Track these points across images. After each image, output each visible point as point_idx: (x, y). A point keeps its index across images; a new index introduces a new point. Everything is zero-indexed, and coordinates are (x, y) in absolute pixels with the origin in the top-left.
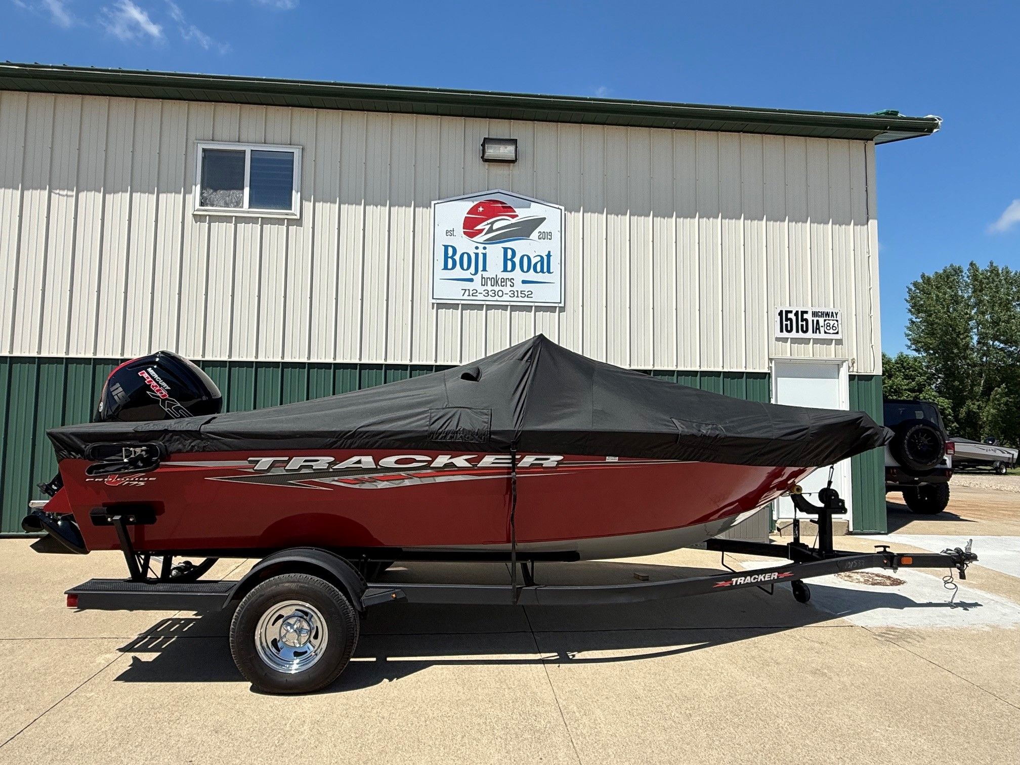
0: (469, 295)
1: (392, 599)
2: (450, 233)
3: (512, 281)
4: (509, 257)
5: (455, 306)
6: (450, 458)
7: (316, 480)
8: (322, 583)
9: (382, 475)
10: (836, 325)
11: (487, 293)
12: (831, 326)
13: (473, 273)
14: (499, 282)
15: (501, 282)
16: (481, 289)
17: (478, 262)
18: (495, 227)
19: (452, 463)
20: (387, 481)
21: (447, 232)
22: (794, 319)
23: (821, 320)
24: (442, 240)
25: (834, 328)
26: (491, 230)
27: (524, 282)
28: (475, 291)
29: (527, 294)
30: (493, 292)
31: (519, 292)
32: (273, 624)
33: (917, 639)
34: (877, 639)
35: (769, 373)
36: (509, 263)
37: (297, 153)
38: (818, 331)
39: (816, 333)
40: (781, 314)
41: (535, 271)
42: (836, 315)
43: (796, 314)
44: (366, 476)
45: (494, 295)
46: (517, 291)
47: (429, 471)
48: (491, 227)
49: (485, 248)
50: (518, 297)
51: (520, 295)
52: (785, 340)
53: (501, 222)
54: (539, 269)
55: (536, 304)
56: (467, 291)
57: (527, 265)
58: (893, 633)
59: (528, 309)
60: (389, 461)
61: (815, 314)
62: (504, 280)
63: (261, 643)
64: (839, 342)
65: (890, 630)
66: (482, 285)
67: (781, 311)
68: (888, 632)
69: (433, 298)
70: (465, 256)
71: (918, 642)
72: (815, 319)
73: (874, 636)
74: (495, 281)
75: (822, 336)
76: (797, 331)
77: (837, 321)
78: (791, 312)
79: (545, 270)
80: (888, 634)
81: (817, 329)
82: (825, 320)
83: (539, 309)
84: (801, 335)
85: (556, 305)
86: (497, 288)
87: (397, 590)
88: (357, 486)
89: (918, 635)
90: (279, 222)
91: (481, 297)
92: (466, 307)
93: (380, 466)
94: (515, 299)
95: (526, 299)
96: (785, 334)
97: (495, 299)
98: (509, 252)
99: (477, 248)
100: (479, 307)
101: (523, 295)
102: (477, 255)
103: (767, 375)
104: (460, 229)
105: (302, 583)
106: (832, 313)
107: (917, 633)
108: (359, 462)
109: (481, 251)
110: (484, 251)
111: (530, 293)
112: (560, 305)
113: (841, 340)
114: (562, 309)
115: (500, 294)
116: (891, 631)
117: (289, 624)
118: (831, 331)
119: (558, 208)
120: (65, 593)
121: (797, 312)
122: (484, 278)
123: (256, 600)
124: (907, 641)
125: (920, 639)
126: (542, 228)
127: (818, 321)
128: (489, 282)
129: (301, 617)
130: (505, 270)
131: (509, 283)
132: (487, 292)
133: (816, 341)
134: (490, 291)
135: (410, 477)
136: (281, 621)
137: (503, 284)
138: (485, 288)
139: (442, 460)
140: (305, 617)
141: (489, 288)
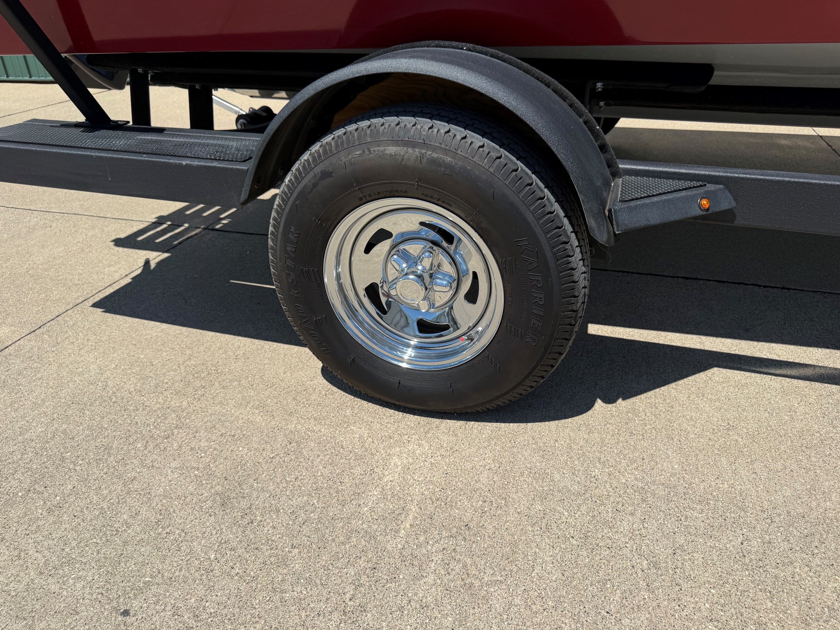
1: (699, 212)
8: (494, 155)
32: (367, 250)
63: (341, 288)
87: (710, 187)
105: (435, 149)
117: (406, 256)
123: (315, 185)
129: (435, 243)
136: (384, 246)
140: (445, 244)
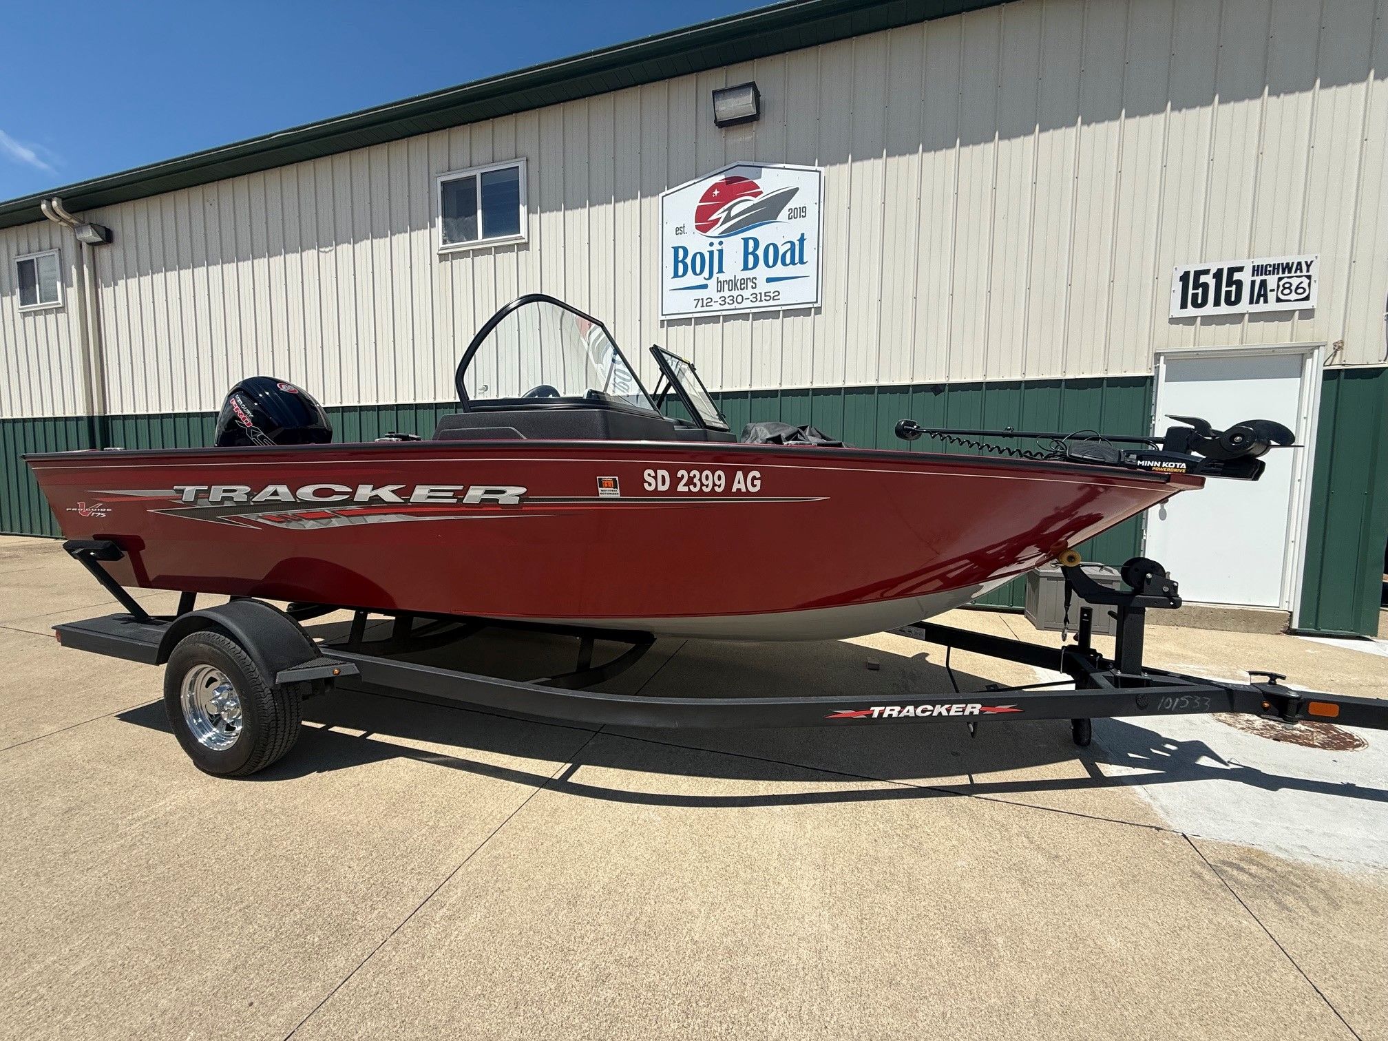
0: (703, 306)
2: (680, 231)
3: (754, 280)
4: (751, 250)
5: (687, 322)
6: (373, 489)
7: (241, 516)
9: (304, 511)
10: (1305, 285)
11: (724, 301)
12: (1293, 288)
13: (707, 277)
14: (739, 284)
15: (741, 284)
16: (716, 296)
17: (712, 262)
18: (733, 213)
19: (377, 496)
20: (313, 519)
21: (677, 230)
22: (1212, 283)
23: (1272, 281)
24: (672, 240)
25: (1300, 291)
26: (728, 219)
27: (769, 280)
28: (709, 300)
29: (772, 295)
30: (731, 298)
31: (763, 295)
33: (1314, 903)
34: (1200, 877)
35: (1152, 377)
36: (751, 258)
37: (521, 165)
38: (1262, 299)
39: (1258, 302)
40: (1185, 278)
41: (784, 263)
42: (1308, 266)
43: (1218, 275)
44: (290, 512)
45: (731, 302)
46: (760, 293)
47: (353, 507)
48: (729, 213)
49: (721, 243)
50: (761, 301)
51: (763, 298)
52: (1190, 321)
53: (742, 205)
54: (788, 260)
55: (784, 308)
56: (701, 301)
57: (775, 256)
58: (1253, 869)
59: (774, 315)
60: (306, 492)
61: (1257, 270)
62: (744, 281)
64: (1307, 314)
65: (1252, 856)
66: (718, 291)
67: (1187, 274)
68: (1243, 864)
69: (662, 315)
70: (698, 257)
71: (1314, 911)
72: (1258, 279)
73: (1198, 868)
74: (733, 284)
75: (1272, 306)
76: (1217, 303)
77: (1309, 277)
78: (1207, 272)
79: (797, 260)
80: (1242, 869)
81: (1261, 293)
82: (1280, 279)
83: (788, 313)
84: (1224, 309)
85: (811, 306)
86: (735, 293)
88: (283, 526)
89: (1323, 891)
90: (509, 248)
91: (716, 306)
92: (699, 321)
93: (300, 499)
94: (757, 304)
95: (772, 302)
96: (1191, 311)
97: (732, 307)
98: (751, 243)
99: (711, 244)
100: (715, 319)
101: (768, 298)
102: (711, 253)
103: (1149, 381)
104: (691, 223)
106: (1299, 264)
107: (1325, 886)
108: (275, 493)
109: (716, 247)
110: (720, 248)
111: (777, 294)
112: (816, 305)
113: (1312, 310)
114: (818, 311)
115: (740, 299)
116: (1251, 862)
118: (1293, 296)
119: (816, 171)
120: (53, 628)
121: (1220, 271)
122: (720, 282)
124: (1279, 903)
125: (1321, 904)
126: (792, 204)
127: (1263, 283)
128: (726, 287)
130: (746, 268)
131: (750, 284)
132: (723, 299)
133: (1255, 317)
134: (727, 297)
135: (336, 515)
137: (743, 286)
138: (722, 294)
139: (364, 492)
141: (726, 293)
